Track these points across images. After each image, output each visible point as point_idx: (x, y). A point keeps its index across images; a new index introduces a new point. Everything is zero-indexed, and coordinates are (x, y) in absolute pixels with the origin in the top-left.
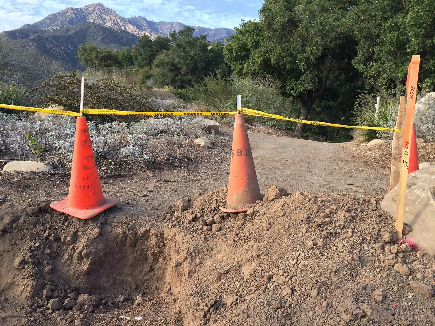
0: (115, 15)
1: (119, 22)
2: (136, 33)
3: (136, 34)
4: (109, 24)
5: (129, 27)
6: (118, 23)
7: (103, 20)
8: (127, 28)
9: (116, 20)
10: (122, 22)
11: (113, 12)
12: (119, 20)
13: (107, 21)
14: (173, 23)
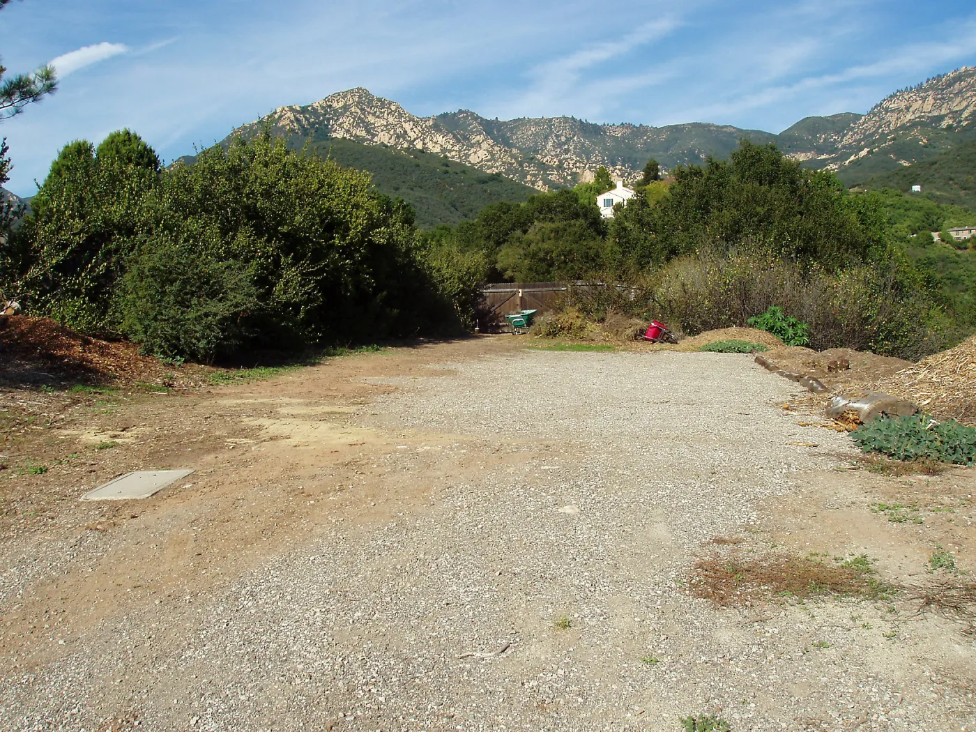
0: (399, 113)
1: (409, 131)
2: (453, 153)
3: (453, 157)
4: (383, 138)
5: (435, 140)
6: (406, 132)
7: (369, 128)
8: (430, 145)
9: (402, 127)
10: (415, 129)
11: (393, 108)
12: (408, 126)
13: (379, 130)
14: (550, 120)
